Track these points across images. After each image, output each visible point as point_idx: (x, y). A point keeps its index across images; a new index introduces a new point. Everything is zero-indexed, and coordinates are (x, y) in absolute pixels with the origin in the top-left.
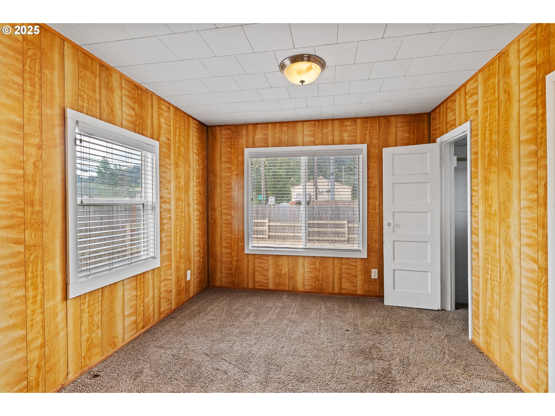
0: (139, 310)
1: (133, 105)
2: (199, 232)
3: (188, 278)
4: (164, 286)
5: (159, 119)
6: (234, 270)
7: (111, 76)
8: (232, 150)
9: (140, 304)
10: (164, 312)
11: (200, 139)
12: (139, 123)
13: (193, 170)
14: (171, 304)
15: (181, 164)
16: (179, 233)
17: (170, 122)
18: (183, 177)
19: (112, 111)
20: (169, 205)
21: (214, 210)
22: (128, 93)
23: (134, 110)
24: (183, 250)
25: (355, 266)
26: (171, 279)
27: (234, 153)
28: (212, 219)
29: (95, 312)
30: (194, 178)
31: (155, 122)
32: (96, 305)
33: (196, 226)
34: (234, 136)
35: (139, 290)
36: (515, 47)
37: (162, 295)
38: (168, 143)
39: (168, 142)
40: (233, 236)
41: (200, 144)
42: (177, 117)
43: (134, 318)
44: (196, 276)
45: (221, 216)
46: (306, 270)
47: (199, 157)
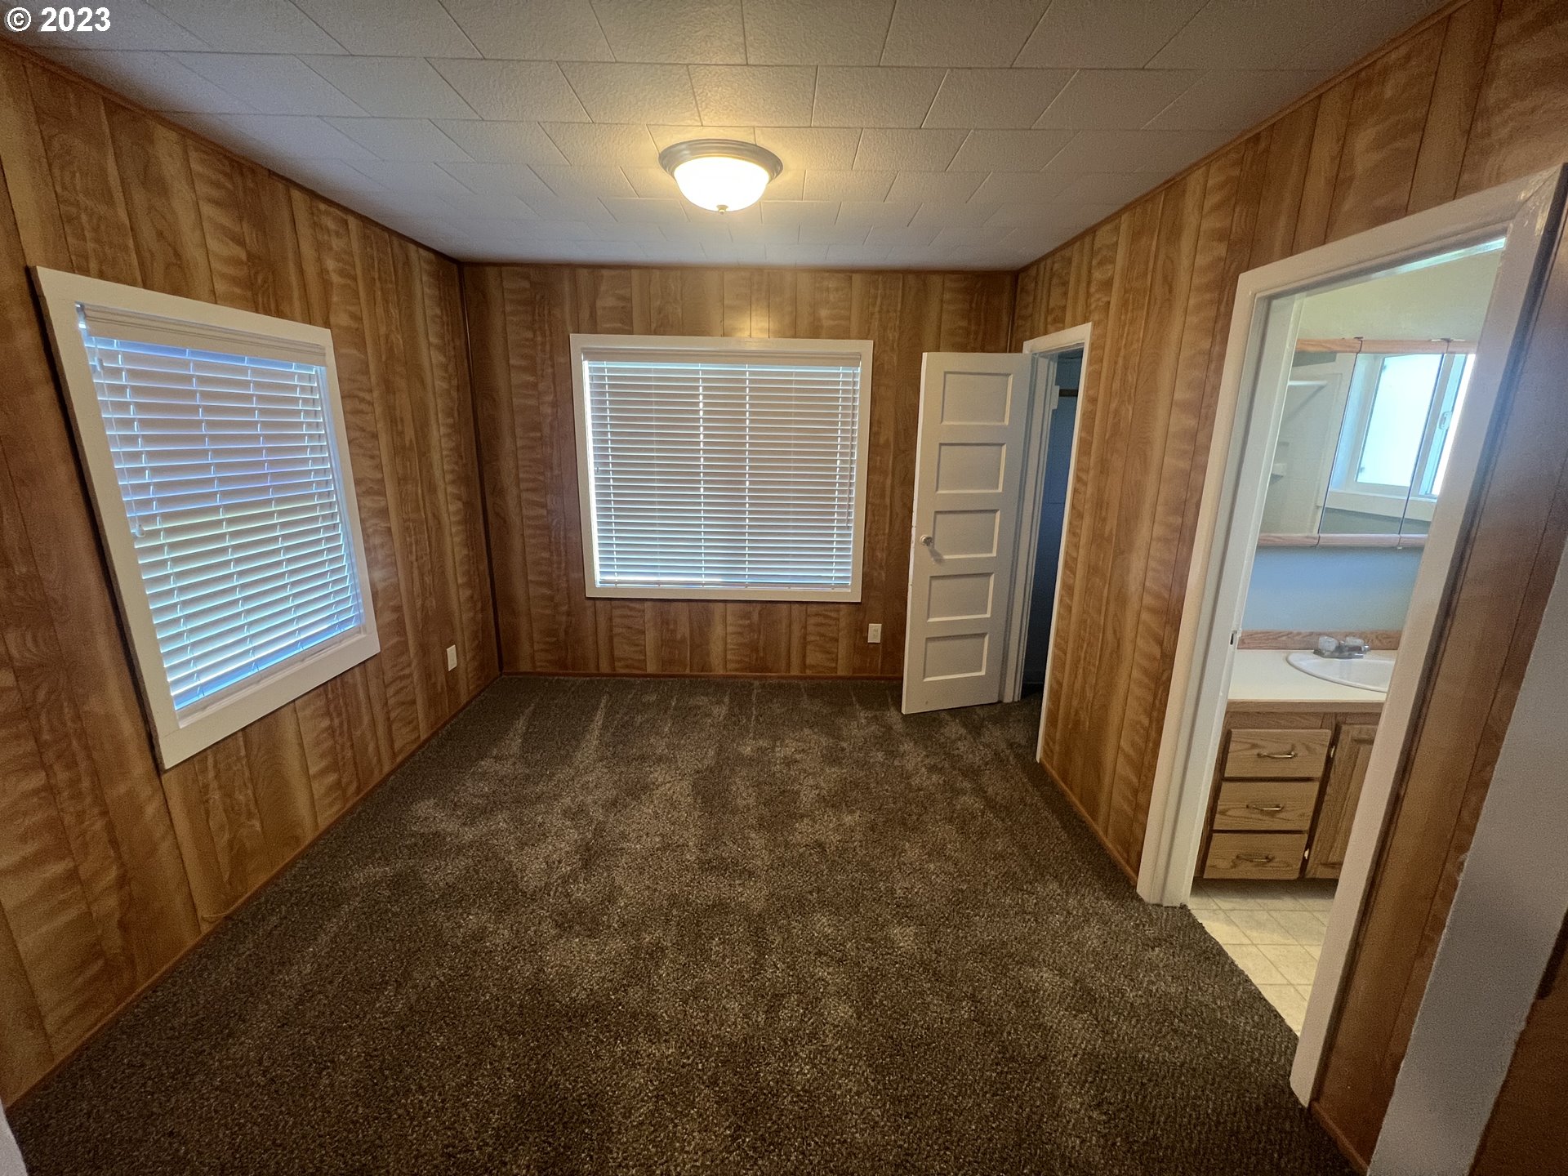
0: (343, 758)
1: (237, 229)
2: (465, 552)
3: (452, 663)
4: (394, 695)
5: (319, 260)
6: (562, 634)
7: (152, 142)
8: (535, 336)
9: (343, 746)
10: (401, 750)
11: (442, 304)
12: (265, 281)
13: (434, 393)
14: (416, 728)
15: (401, 383)
16: (415, 564)
17: (354, 266)
18: (408, 417)
19: (177, 255)
20: (381, 498)
21: (499, 492)
22: (215, 193)
23: (240, 242)
24: (432, 603)
25: (835, 619)
26: (411, 675)
27: (543, 344)
28: (497, 514)
29: (236, 784)
30: (440, 415)
31: (311, 270)
32: (235, 768)
33: (457, 539)
34: (538, 297)
35: (334, 715)
36: (1199, 174)
37: (393, 715)
38: (357, 329)
39: (357, 326)
40: (555, 557)
41: (445, 318)
42: (371, 247)
43: (332, 778)
44: (469, 656)
45: (521, 510)
46: (730, 629)
47: (445, 356)
